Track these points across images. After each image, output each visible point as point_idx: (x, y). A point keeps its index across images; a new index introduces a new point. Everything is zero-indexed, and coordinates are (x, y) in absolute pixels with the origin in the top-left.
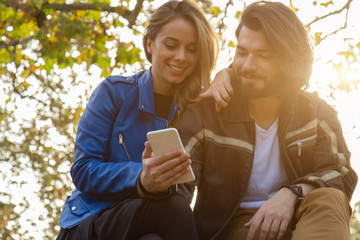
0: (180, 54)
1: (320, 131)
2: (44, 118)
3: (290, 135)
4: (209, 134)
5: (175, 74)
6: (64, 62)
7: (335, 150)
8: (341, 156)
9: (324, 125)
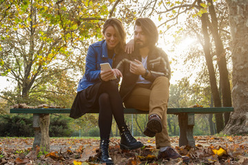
0: (112, 38)
1: (161, 61)
2: (83, 54)
3: (151, 61)
4: (127, 60)
5: (112, 44)
6: (87, 36)
7: (166, 68)
8: (167, 70)
9: (163, 59)
